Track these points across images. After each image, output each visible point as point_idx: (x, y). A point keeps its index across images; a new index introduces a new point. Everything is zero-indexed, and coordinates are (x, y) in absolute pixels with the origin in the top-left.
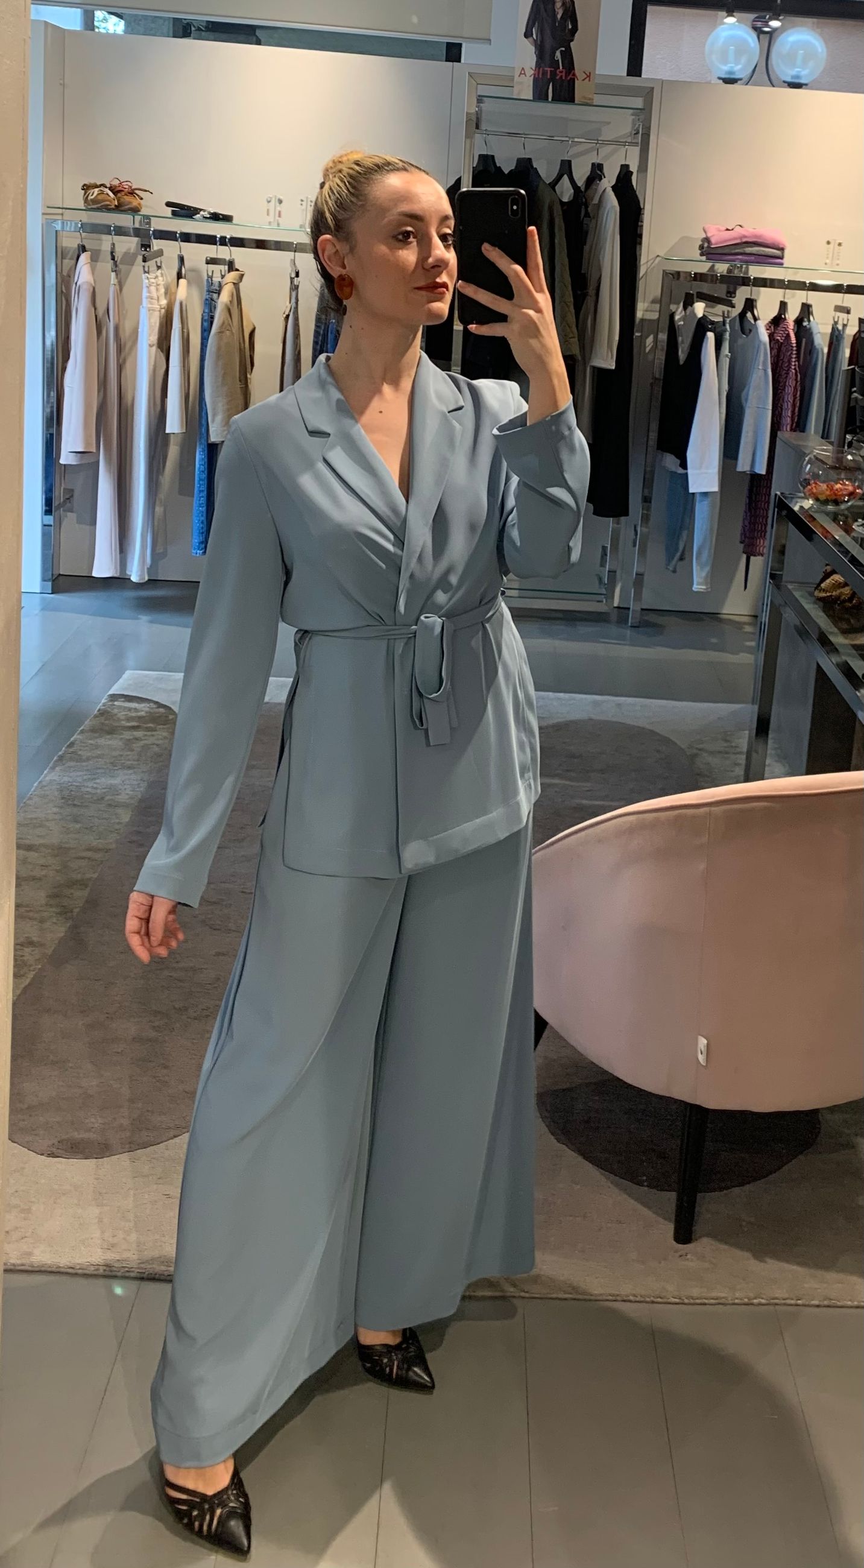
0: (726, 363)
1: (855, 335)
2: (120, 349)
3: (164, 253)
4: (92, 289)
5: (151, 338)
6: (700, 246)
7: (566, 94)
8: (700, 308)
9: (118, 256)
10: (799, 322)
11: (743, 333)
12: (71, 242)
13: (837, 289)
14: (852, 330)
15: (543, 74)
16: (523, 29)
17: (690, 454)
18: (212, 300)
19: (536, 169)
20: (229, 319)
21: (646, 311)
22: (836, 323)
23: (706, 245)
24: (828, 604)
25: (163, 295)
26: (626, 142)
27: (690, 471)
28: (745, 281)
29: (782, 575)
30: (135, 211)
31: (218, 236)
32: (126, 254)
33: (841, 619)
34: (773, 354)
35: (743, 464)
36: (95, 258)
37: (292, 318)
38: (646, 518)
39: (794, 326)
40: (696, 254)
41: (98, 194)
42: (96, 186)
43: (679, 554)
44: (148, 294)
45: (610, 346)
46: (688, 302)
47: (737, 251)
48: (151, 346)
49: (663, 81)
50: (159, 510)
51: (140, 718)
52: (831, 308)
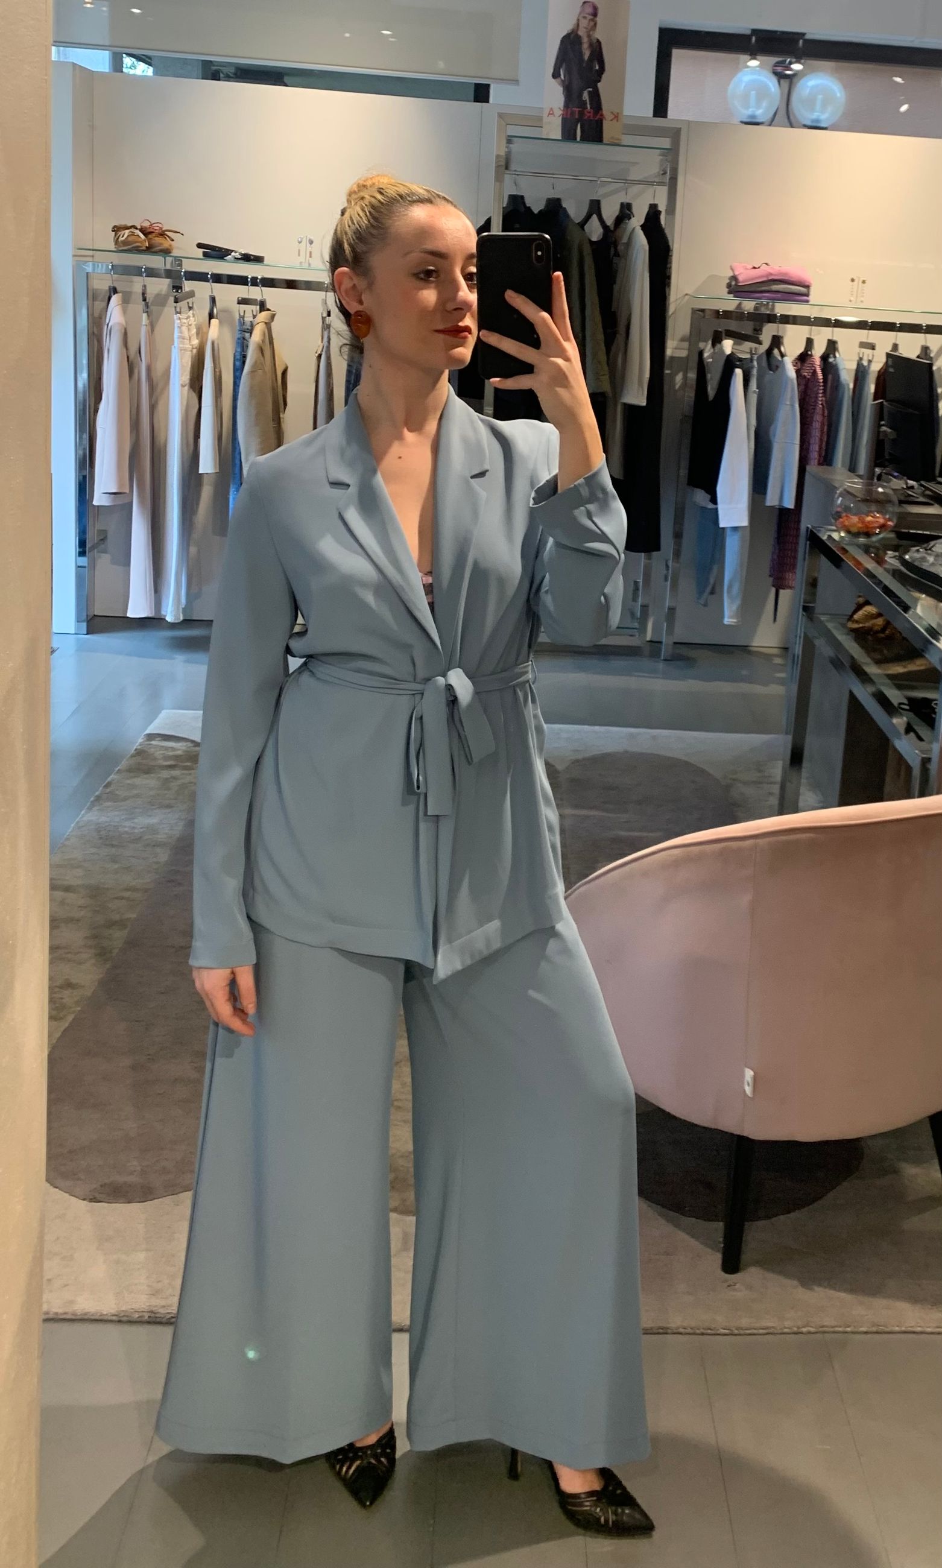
0: (753, 399)
1: (879, 372)
2: (152, 388)
3: (196, 294)
4: (123, 331)
5: (183, 378)
6: (728, 284)
7: (594, 133)
8: (728, 345)
9: (150, 297)
10: (824, 358)
11: (771, 369)
12: (102, 284)
13: (861, 325)
14: (876, 366)
15: (571, 114)
16: (550, 70)
17: (721, 488)
18: (244, 339)
19: (565, 208)
20: (262, 359)
21: (676, 349)
22: (861, 359)
23: (733, 283)
24: (861, 635)
25: (195, 335)
26: (654, 182)
27: (721, 507)
28: (772, 318)
29: (813, 607)
30: (166, 252)
31: (250, 277)
32: (158, 295)
33: (875, 650)
34: (800, 390)
35: (771, 499)
36: (126, 301)
37: (324, 357)
38: (677, 554)
39: (820, 362)
40: (722, 291)
41: (128, 236)
43: (709, 589)
44: (180, 334)
45: (640, 383)
46: (717, 339)
47: (762, 288)
48: (183, 386)
49: (689, 122)
50: (193, 550)
51: (177, 757)
52: (857, 344)
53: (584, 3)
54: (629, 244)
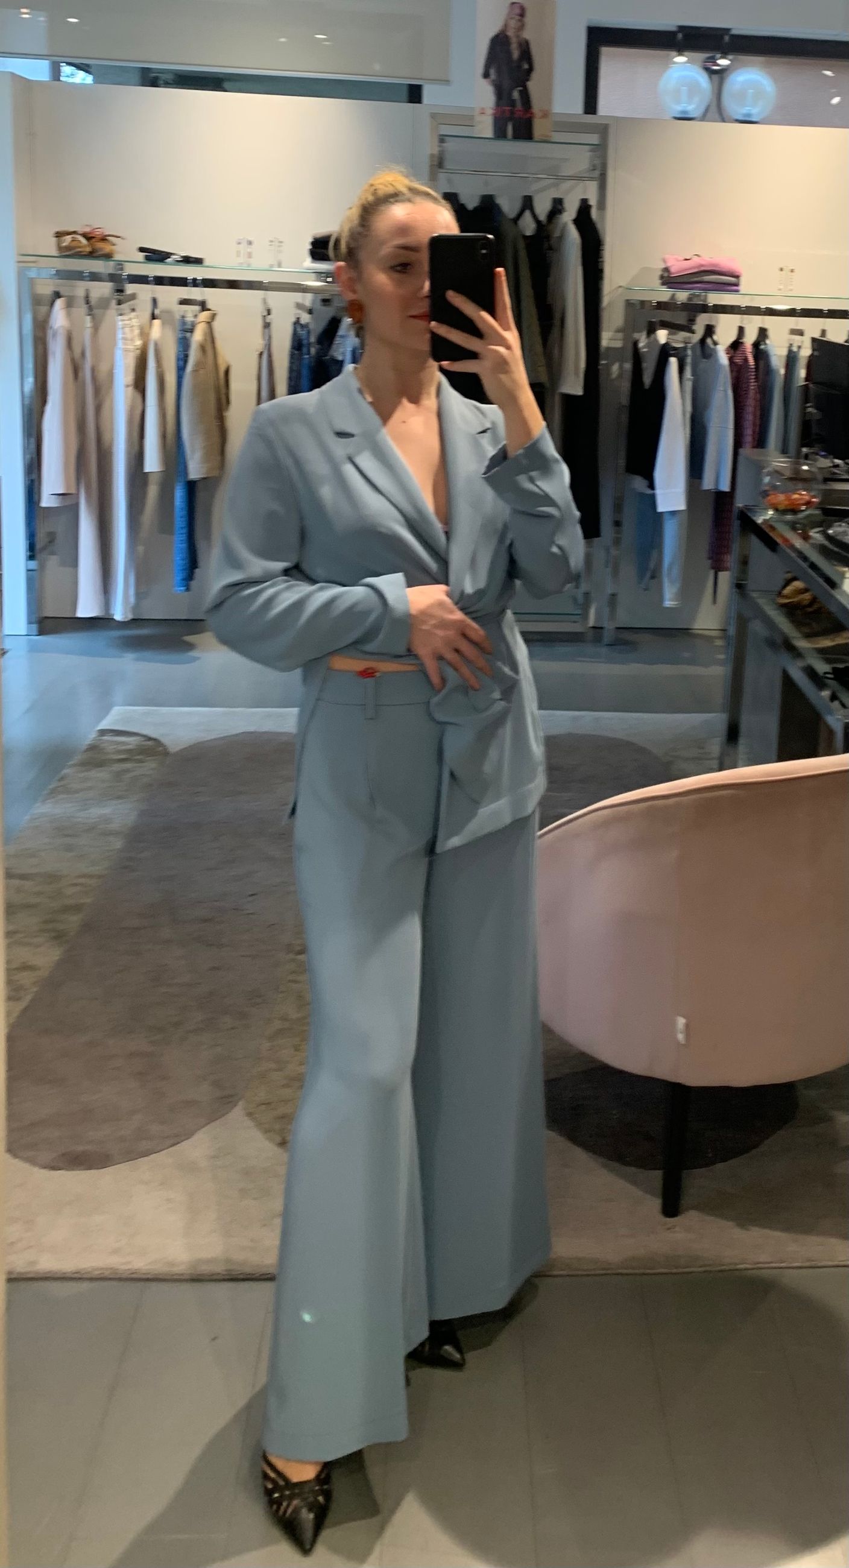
0: (689, 385)
2: (97, 391)
3: (138, 297)
4: (67, 334)
5: (127, 379)
6: (661, 276)
7: (524, 131)
8: (662, 335)
9: (93, 302)
10: (756, 345)
11: (705, 358)
12: (46, 289)
13: (792, 313)
14: (807, 351)
15: (502, 112)
16: (481, 71)
17: (659, 474)
18: (186, 338)
19: (499, 204)
20: (204, 358)
21: (611, 339)
22: (793, 346)
23: (667, 275)
24: (791, 610)
25: (138, 335)
26: (586, 178)
27: (660, 492)
28: (705, 309)
29: (746, 584)
30: (108, 256)
31: (191, 278)
32: (101, 299)
33: (804, 625)
34: (733, 376)
35: (708, 483)
36: (70, 304)
37: (266, 355)
38: (617, 542)
39: (753, 349)
40: (656, 283)
41: (71, 241)
42: (69, 233)
43: (648, 575)
44: (123, 336)
45: (577, 373)
46: (651, 330)
47: (696, 279)
48: (127, 386)
49: (617, 118)
50: (141, 549)
51: (129, 751)
52: (787, 331)
53: (513, 3)
54: (561, 238)
